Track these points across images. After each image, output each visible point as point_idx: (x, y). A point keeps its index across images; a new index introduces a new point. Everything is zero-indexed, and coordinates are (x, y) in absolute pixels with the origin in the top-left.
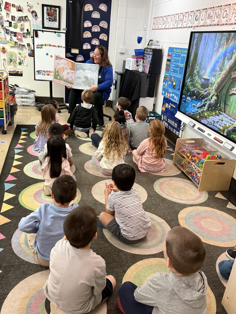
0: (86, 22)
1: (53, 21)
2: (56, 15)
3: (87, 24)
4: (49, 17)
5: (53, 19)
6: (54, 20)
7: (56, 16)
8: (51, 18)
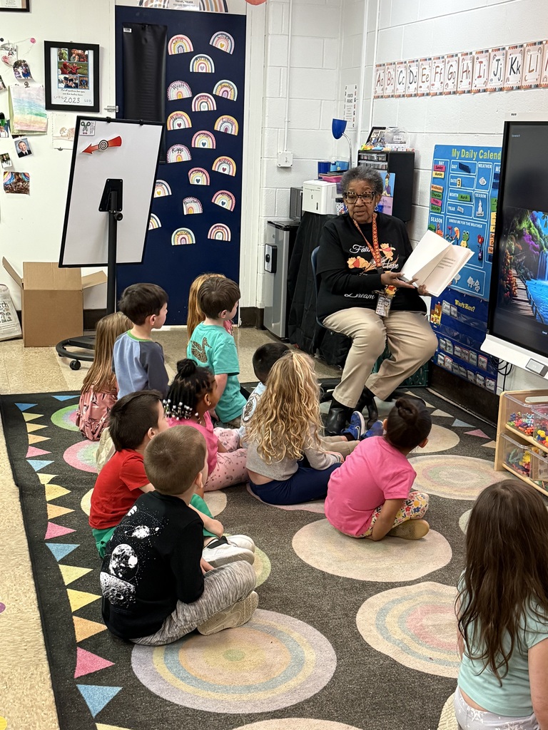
0: (173, 84)
1: (76, 87)
2: (87, 70)
3: (179, 91)
4: (65, 78)
5: (77, 82)
6: (81, 84)
7: (85, 72)
8: (72, 80)
